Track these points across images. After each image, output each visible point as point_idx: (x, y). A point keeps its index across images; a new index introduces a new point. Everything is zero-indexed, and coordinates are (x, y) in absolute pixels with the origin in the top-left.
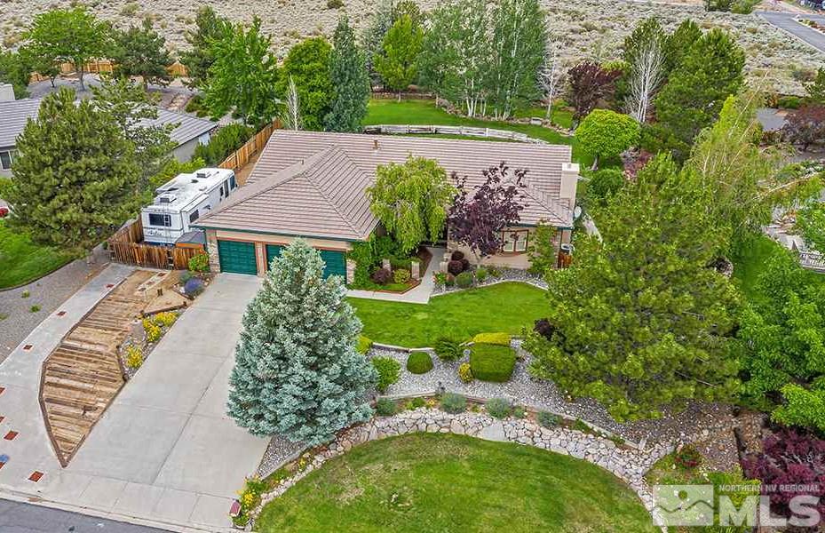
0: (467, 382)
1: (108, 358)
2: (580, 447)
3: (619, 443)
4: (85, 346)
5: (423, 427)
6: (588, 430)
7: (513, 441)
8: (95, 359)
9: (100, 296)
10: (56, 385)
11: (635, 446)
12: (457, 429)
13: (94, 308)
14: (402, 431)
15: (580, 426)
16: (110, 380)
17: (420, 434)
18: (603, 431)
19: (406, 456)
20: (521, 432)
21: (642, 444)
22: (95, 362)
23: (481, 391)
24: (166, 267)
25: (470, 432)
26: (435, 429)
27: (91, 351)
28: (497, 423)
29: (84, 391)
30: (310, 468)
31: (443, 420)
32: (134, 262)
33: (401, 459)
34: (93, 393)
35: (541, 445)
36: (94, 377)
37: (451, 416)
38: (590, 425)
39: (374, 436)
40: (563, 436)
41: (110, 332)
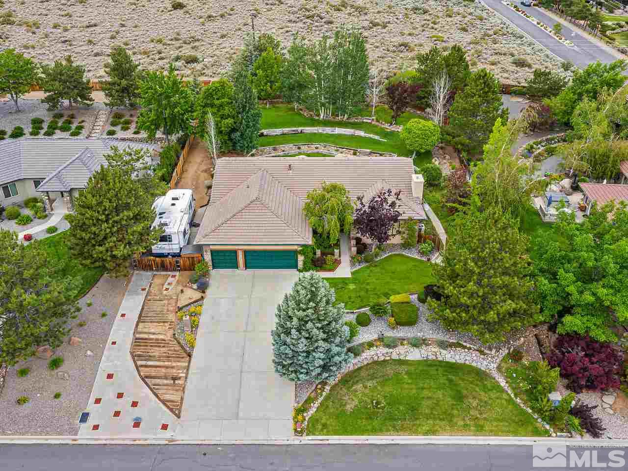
0: (393, 328)
1: (170, 342)
2: (462, 357)
3: (482, 353)
4: (152, 336)
5: (376, 358)
6: (464, 347)
7: (425, 358)
8: (162, 345)
9: (141, 298)
10: (146, 366)
11: (489, 352)
12: (395, 356)
13: (143, 309)
14: (365, 363)
15: (458, 345)
16: (179, 358)
17: (375, 362)
18: (472, 346)
19: (372, 377)
20: (430, 354)
21: (494, 351)
22: (164, 347)
23: (403, 332)
24: (174, 270)
25: (402, 357)
26: (382, 358)
27: (157, 339)
28: (416, 350)
29: (167, 367)
30: (324, 394)
31: (387, 353)
32: (151, 269)
33: (371, 379)
34: (173, 367)
35: (440, 359)
36: (169, 357)
37: (391, 350)
38: (465, 344)
39: (351, 368)
40: (452, 353)
41: (162, 324)
